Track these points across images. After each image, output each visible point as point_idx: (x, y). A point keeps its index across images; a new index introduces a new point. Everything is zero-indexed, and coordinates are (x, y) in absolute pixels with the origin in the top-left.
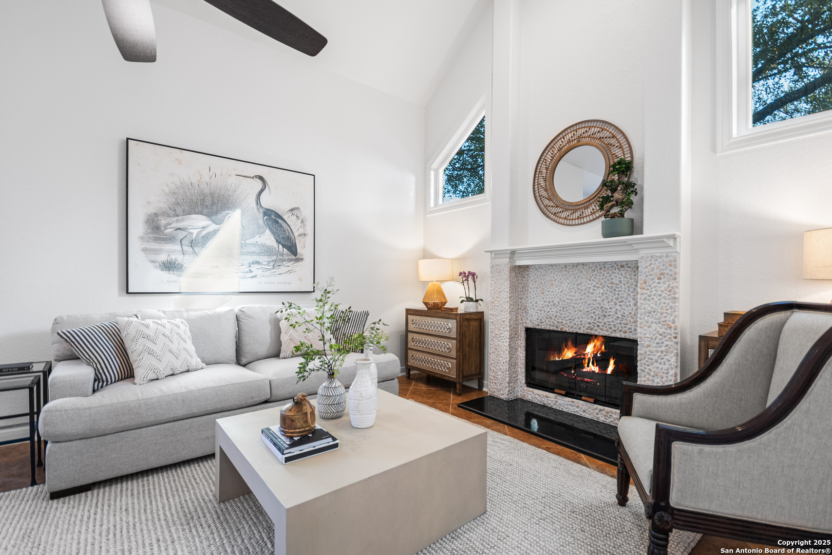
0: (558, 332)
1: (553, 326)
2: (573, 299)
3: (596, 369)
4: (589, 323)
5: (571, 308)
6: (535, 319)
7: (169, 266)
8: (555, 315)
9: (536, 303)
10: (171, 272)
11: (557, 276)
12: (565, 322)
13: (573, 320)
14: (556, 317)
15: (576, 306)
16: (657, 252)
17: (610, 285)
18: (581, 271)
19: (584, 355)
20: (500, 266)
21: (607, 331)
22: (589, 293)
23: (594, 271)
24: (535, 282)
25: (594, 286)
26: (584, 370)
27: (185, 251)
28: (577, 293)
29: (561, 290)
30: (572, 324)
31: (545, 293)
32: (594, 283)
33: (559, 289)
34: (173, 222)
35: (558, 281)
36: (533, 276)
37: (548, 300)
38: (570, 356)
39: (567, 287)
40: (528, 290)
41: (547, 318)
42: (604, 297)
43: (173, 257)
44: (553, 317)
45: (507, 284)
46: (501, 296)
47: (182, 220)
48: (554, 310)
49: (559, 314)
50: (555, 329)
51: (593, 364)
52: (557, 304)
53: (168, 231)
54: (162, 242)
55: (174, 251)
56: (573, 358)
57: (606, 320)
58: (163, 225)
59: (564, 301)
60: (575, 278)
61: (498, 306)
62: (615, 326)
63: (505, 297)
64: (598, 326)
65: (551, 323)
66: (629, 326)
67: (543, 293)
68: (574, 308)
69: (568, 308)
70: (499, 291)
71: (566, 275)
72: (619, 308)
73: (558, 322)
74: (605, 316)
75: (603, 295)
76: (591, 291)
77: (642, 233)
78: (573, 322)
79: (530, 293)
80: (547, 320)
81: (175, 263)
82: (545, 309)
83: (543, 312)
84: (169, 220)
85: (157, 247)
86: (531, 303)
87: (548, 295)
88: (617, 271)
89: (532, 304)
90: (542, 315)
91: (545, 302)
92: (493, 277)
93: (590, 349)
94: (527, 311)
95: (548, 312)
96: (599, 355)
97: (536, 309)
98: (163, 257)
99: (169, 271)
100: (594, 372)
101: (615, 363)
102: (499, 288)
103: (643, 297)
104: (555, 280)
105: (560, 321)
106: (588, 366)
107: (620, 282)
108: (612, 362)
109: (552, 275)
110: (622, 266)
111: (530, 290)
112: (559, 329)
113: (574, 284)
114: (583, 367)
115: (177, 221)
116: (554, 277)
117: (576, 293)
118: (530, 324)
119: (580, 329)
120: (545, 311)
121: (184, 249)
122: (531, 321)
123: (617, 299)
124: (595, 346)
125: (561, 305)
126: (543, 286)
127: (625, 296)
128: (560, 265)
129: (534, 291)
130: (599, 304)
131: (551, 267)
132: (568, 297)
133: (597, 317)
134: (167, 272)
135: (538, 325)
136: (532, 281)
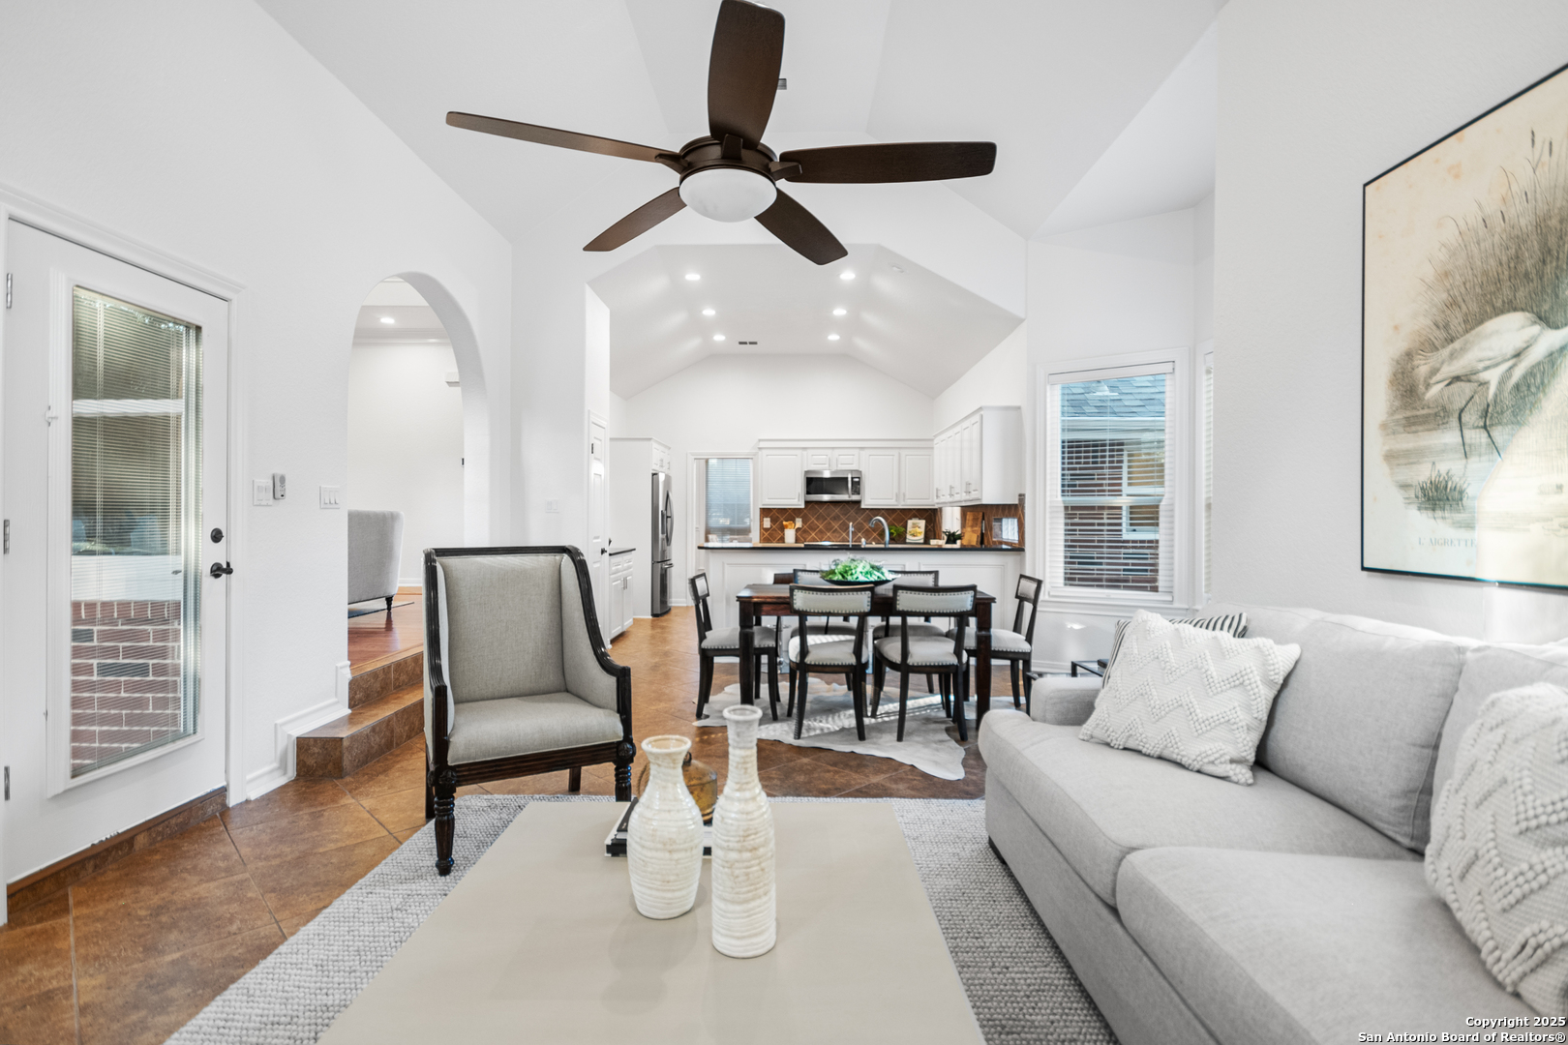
7: (1439, 497)
10: (1439, 513)
27: (1470, 446)
34: (1443, 363)
43: (1443, 467)
47: (1463, 350)
53: (1434, 390)
54: (1420, 428)
55: (1444, 450)
58: (1422, 379)
81: (1446, 487)
84: (1434, 359)
85: (1410, 445)
98: (1423, 474)
99: (1434, 510)
115: (1452, 356)
121: (1467, 441)
134: (1430, 513)
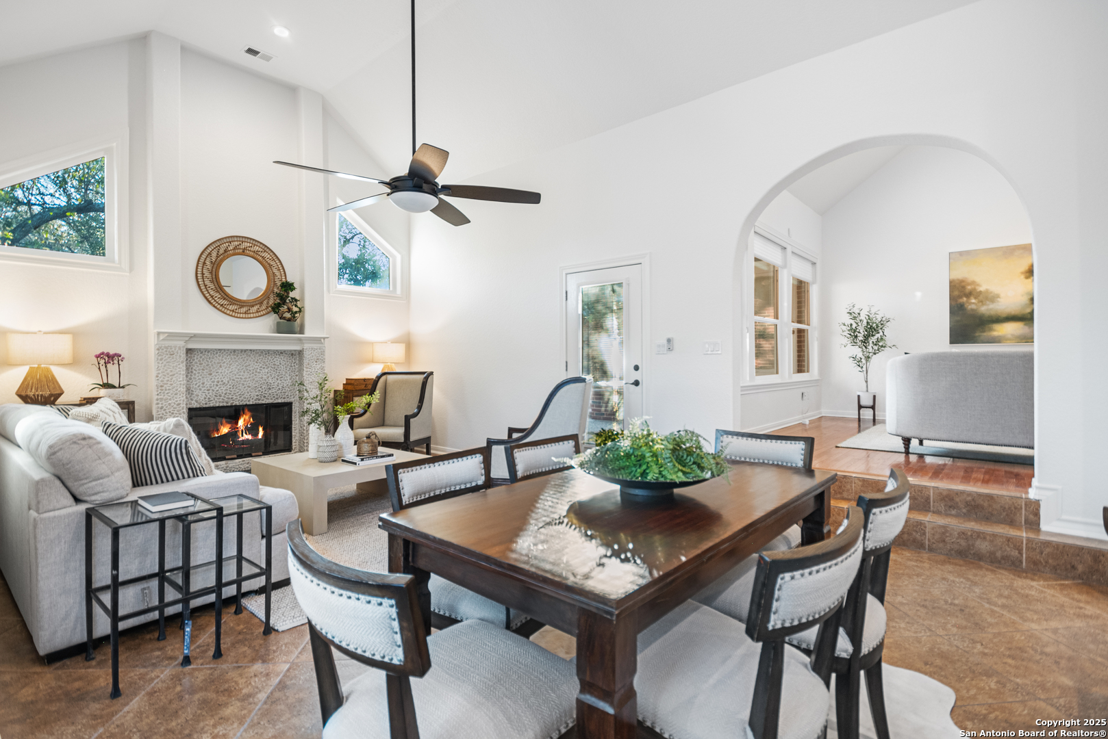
0: (227, 407)
1: (223, 402)
2: (243, 377)
3: (249, 437)
4: (257, 396)
5: (241, 385)
6: (203, 398)
8: (224, 392)
9: (203, 384)
11: (226, 359)
12: (235, 397)
13: (243, 395)
14: (226, 394)
15: (245, 383)
16: (315, 346)
17: (273, 366)
18: (250, 356)
19: (237, 428)
20: (171, 349)
21: (271, 399)
22: (256, 372)
23: (260, 355)
24: (201, 364)
25: (261, 367)
26: (240, 439)
28: (246, 373)
29: (230, 371)
30: (242, 398)
31: (213, 374)
32: (261, 365)
33: (228, 370)
35: (227, 364)
36: (197, 358)
37: (216, 380)
38: (227, 431)
39: (236, 368)
40: (192, 372)
41: (216, 396)
42: (269, 375)
44: (223, 395)
45: (183, 366)
46: (174, 379)
48: (224, 389)
49: (228, 392)
50: (225, 404)
51: (246, 434)
52: (226, 383)
56: (229, 432)
57: (270, 392)
59: (233, 380)
60: (244, 361)
61: (169, 390)
62: (277, 395)
63: (181, 379)
64: (265, 397)
65: (221, 400)
66: (287, 394)
67: (211, 374)
68: (243, 384)
69: (238, 386)
70: (171, 374)
71: (235, 358)
72: (280, 382)
73: (229, 398)
74: (270, 389)
75: (268, 373)
76: (258, 371)
77: (303, 333)
78: (243, 397)
79: (195, 374)
80: (216, 398)
82: (213, 388)
83: (211, 391)
86: (196, 384)
87: (216, 376)
88: (278, 356)
89: (198, 385)
90: (210, 394)
91: (213, 382)
92: (161, 360)
93: (241, 423)
94: (191, 392)
95: (217, 391)
96: (249, 426)
97: (203, 389)
100: (248, 439)
101: (263, 429)
102: (171, 371)
103: (307, 373)
104: (224, 362)
105: (230, 397)
106: (242, 436)
107: (280, 364)
108: (261, 429)
109: (220, 358)
110: (281, 353)
111: (194, 372)
112: (229, 404)
113: (243, 366)
114: (239, 438)
116: (222, 360)
117: (244, 372)
118: (196, 404)
119: (249, 401)
120: (213, 390)
122: (196, 401)
123: (278, 376)
124: (245, 420)
125: (230, 383)
126: (210, 367)
127: (284, 373)
128: (228, 350)
129: (199, 373)
130: (265, 380)
131: (219, 352)
132: (237, 376)
133: (264, 390)
135: (206, 404)
136: (196, 363)
